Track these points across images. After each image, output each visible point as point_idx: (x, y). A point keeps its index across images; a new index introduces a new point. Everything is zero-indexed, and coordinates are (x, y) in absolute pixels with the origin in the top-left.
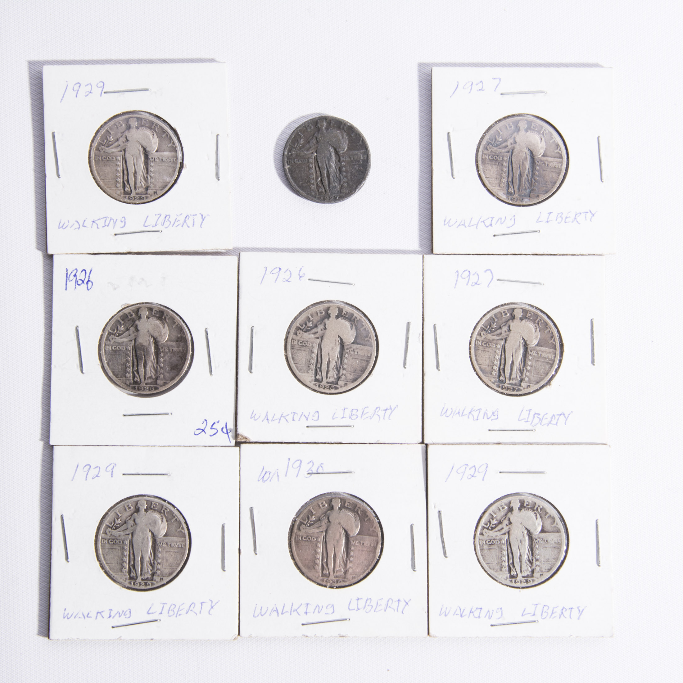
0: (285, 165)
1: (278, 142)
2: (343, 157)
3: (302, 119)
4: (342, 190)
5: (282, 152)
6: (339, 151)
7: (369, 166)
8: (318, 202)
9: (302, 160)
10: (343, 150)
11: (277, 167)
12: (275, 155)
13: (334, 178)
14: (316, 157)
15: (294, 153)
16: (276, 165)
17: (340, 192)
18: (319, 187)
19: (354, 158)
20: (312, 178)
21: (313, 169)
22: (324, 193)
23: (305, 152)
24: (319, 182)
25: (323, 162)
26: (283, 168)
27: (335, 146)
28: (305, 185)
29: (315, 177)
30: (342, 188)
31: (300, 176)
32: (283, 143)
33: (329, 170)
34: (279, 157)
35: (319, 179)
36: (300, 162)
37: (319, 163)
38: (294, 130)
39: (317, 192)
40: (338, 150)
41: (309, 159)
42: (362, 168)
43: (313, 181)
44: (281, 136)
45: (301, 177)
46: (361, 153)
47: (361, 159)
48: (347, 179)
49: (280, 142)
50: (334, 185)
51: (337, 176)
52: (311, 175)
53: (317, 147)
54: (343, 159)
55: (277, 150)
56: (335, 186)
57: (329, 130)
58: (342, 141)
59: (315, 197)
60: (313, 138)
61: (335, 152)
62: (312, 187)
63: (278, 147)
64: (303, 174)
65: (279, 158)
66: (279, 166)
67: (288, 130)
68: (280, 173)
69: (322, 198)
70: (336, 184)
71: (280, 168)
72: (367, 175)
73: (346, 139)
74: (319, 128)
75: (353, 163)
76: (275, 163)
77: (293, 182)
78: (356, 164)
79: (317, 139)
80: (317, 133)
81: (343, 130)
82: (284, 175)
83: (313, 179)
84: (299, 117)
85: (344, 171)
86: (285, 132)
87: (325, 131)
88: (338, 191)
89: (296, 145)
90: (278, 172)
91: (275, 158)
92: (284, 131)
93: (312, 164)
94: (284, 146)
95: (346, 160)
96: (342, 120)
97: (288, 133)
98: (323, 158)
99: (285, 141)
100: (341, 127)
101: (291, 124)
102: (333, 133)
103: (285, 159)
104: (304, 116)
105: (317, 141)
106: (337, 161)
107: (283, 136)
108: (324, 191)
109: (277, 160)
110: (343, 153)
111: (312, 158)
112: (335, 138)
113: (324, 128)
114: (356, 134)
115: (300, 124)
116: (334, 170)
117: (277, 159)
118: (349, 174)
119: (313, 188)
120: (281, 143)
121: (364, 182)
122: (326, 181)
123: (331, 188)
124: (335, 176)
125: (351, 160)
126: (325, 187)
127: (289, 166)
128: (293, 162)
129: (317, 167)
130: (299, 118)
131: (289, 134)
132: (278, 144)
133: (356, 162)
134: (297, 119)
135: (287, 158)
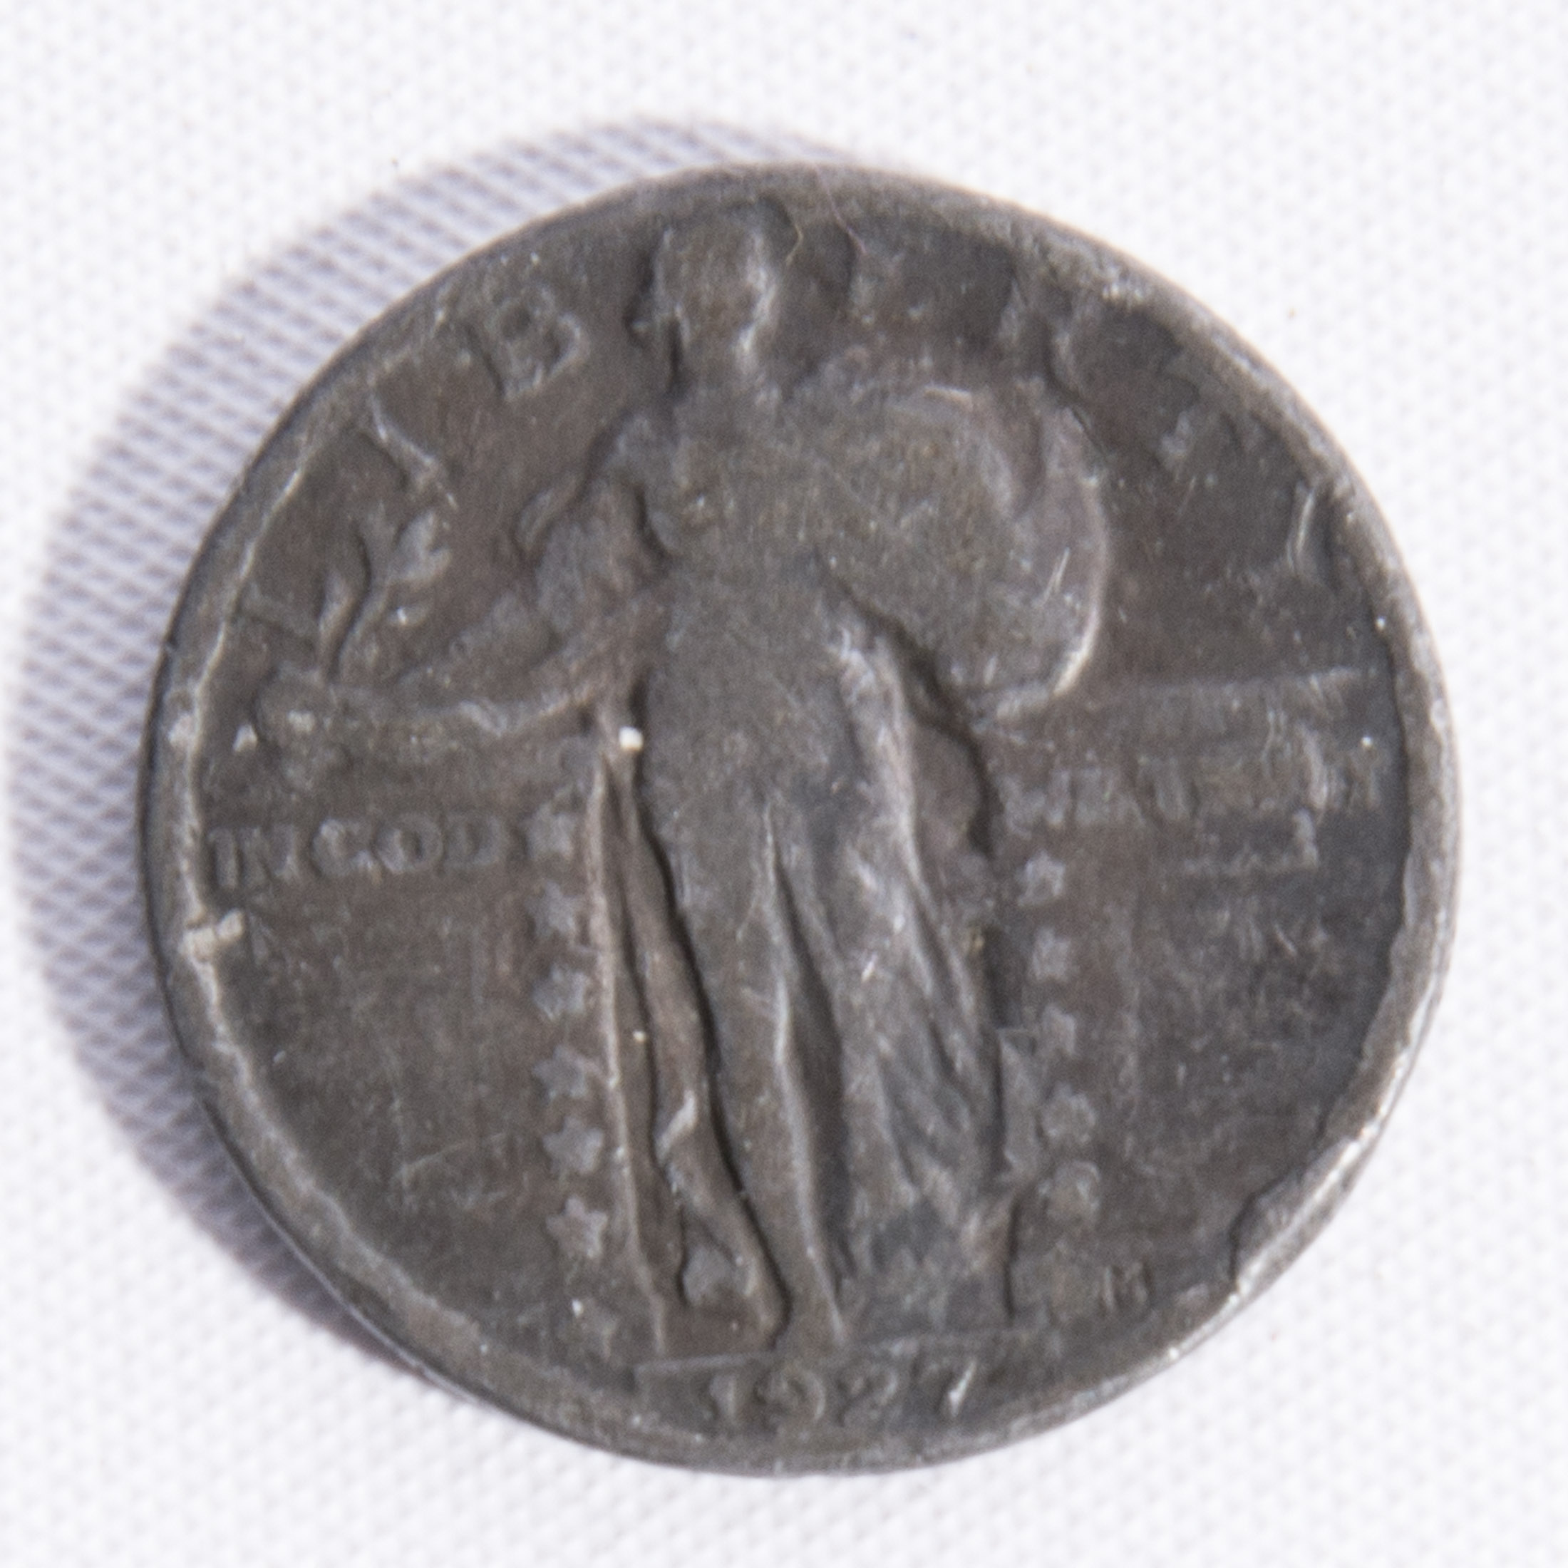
0: (178, 906)
1: (75, 560)
2: (1039, 781)
3: (421, 207)
4: (1022, 1269)
5: (138, 710)
6: (976, 691)
7: (1428, 907)
8: (673, 1457)
9: (429, 827)
10: (1033, 664)
11: (68, 937)
12: (31, 750)
13: (915, 1097)
14: (640, 779)
15: (301, 721)
16: (41, 905)
17: (991, 1299)
18: (685, 1222)
19: (1195, 796)
20: (580, 1091)
21: (588, 965)
22: (766, 1319)
23: (473, 712)
24: (690, 1159)
25: (741, 855)
26: (143, 950)
27: (912, 621)
28: (470, 1202)
29: (628, 1086)
30: (1029, 1233)
31: (393, 1066)
32: (156, 572)
33: (833, 970)
34: (85, 780)
35: (687, 1115)
36: (398, 860)
37: (686, 865)
38: (306, 373)
39: (658, 1310)
40: (958, 674)
41: (528, 812)
42: (1319, 937)
43: (594, 1142)
44: (118, 468)
45: (414, 1079)
46: (1300, 712)
47: (1301, 803)
48: (1104, 1103)
49: (97, 556)
50: (907, 1194)
51: (945, 1062)
52: (565, 1053)
53: (653, 638)
54: (1039, 803)
55: (56, 680)
56: (928, 1214)
57: (831, 371)
58: (1023, 533)
59: (628, 1383)
60: (583, 493)
61: (913, 706)
62: (578, 1228)
63: (78, 644)
64: (443, 1043)
65: (87, 799)
66: (94, 919)
67: (225, 378)
68: (104, 1021)
69: (730, 1397)
70: (941, 1181)
71: (99, 952)
72: (1397, 1033)
73: (1073, 499)
74: (675, 354)
75: (1191, 868)
76: (38, 871)
77: (291, 1156)
78: (1229, 883)
79: (642, 521)
80: (642, 424)
81: (1027, 371)
82: (160, 1051)
83: (597, 1115)
84: (385, 183)
85: (1056, 991)
86: (174, 415)
87: (768, 398)
88: (966, 1293)
89: (335, 611)
90: (77, 1005)
91: (36, 803)
92: (166, 396)
93: (575, 881)
94: (161, 622)
95: (1087, 816)
96: (1018, 220)
97: (218, 424)
98: (743, 800)
99: (179, 552)
100: (1012, 328)
101: (268, 287)
102: (877, 425)
103: (174, 814)
104: (454, 175)
105: (649, 541)
106: (950, 837)
107: (149, 469)
108: (753, 1283)
109: (60, 834)
110: (1035, 723)
111: (577, 804)
112: (908, 496)
113: (746, 343)
114: (1230, 425)
115: (399, 293)
116: (904, 973)
117: (62, 818)
118: (1132, 1027)
119: (594, 1249)
120: (126, 571)
121: (1350, 1152)
122: (780, 1134)
123: (861, 1247)
124: (926, 1053)
125: (1158, 820)
126: (773, 1222)
127: (231, 927)
128: (291, 867)
129: (650, 925)
130: (377, 199)
131: (229, 445)
132: (78, 593)
133: (1228, 851)
134: (353, 217)
135: (206, 803)
